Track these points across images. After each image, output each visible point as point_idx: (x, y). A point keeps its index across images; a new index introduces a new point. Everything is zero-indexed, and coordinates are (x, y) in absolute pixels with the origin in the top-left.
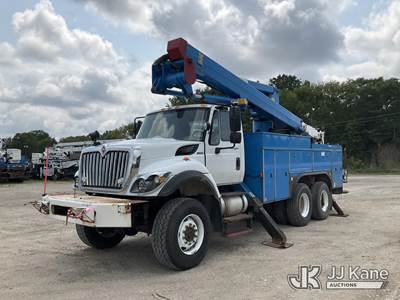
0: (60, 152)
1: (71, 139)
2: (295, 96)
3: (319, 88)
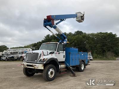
0: (8, 52)
1: (14, 48)
2: (82, 37)
3: (89, 35)
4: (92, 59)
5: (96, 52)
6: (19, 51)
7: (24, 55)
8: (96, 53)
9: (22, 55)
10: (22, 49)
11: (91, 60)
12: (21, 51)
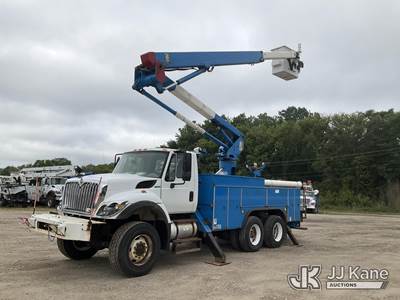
4: (313, 207)
5: (351, 182)
6: (49, 175)
7: (57, 188)
8: (350, 188)
9: (54, 189)
10: (57, 168)
11: (310, 211)
12: (54, 174)
